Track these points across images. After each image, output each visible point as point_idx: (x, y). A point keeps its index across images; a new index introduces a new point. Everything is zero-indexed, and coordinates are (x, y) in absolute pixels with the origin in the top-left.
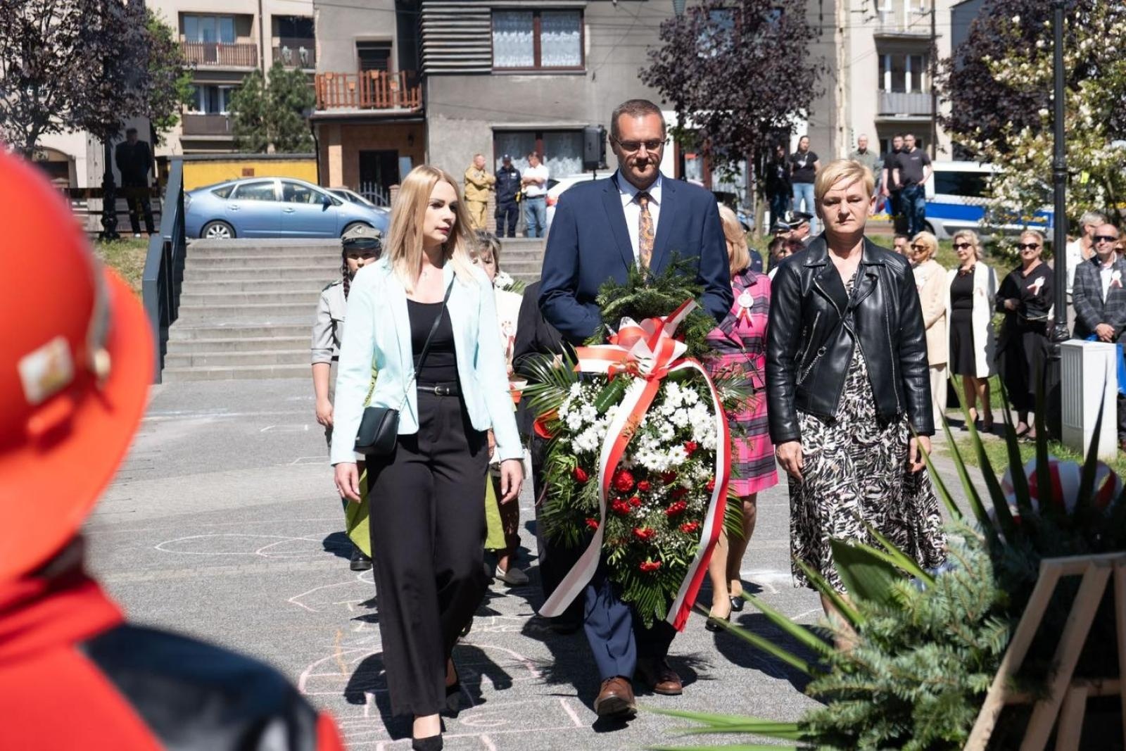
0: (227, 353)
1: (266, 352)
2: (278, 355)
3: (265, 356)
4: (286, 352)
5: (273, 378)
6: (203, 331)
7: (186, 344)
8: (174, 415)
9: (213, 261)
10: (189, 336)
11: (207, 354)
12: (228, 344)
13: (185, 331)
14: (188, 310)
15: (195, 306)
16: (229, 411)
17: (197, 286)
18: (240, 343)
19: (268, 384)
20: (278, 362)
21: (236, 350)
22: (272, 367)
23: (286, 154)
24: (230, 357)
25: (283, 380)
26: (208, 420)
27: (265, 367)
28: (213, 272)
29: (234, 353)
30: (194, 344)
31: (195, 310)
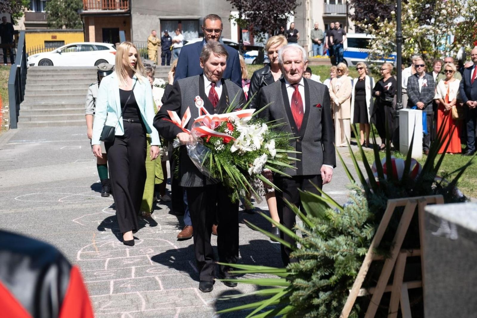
0: (45, 115)
1: (62, 115)
2: (68, 116)
3: (62, 116)
4: (72, 115)
5: (66, 126)
6: (35, 106)
7: (28, 112)
8: (22, 142)
9: (38, 76)
10: (29, 108)
11: (36, 116)
12: (46, 111)
13: (27, 106)
14: (28, 97)
15: (31, 95)
16: (46, 140)
17: (32, 86)
18: (51, 111)
19: (64, 128)
20: (68, 119)
21: (49, 114)
22: (65, 121)
23: (71, 29)
24: (47, 117)
25: (70, 127)
26: (38, 144)
27: (62, 121)
28: (39, 80)
29: (49, 115)
30: (31, 111)
31: (31, 97)
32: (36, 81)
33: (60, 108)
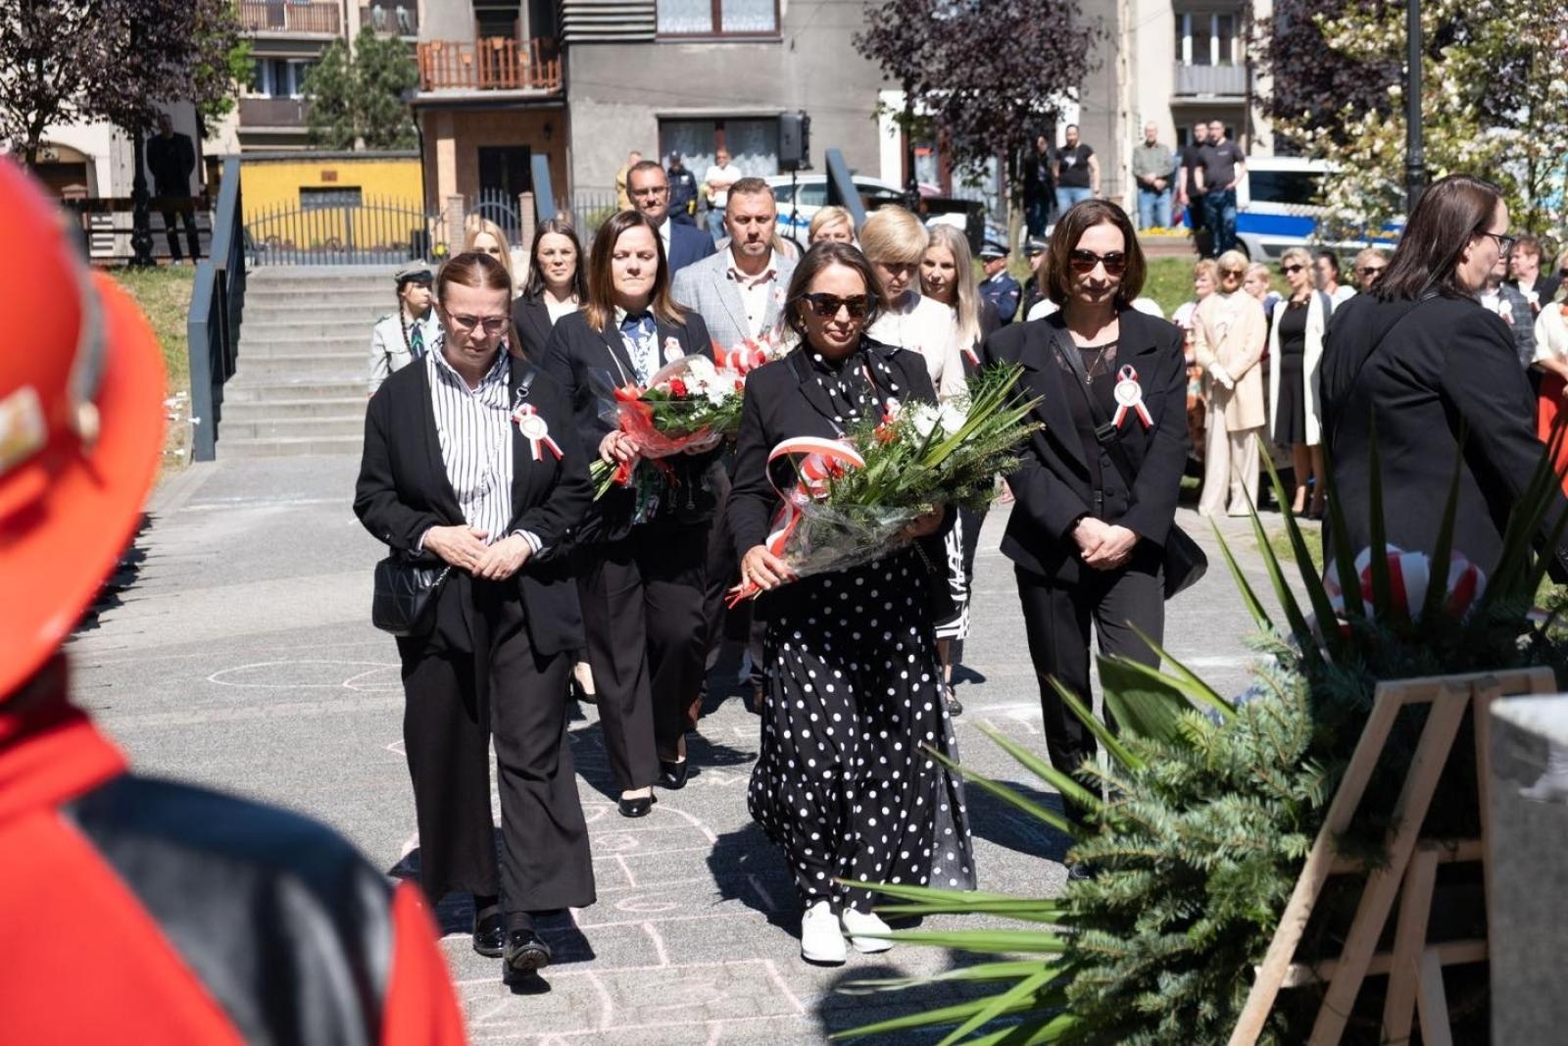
0: (302, 420)
1: (354, 417)
6: (270, 390)
7: (247, 408)
8: (232, 503)
9: (282, 296)
10: (251, 396)
11: (275, 421)
12: (303, 407)
13: (245, 390)
14: (249, 362)
15: (260, 357)
16: (307, 497)
17: (262, 329)
18: (320, 406)
21: (315, 415)
23: (380, 151)
24: (306, 425)
26: (279, 508)
28: (282, 311)
29: (314, 420)
30: (261, 407)
31: (259, 362)
33: (347, 396)
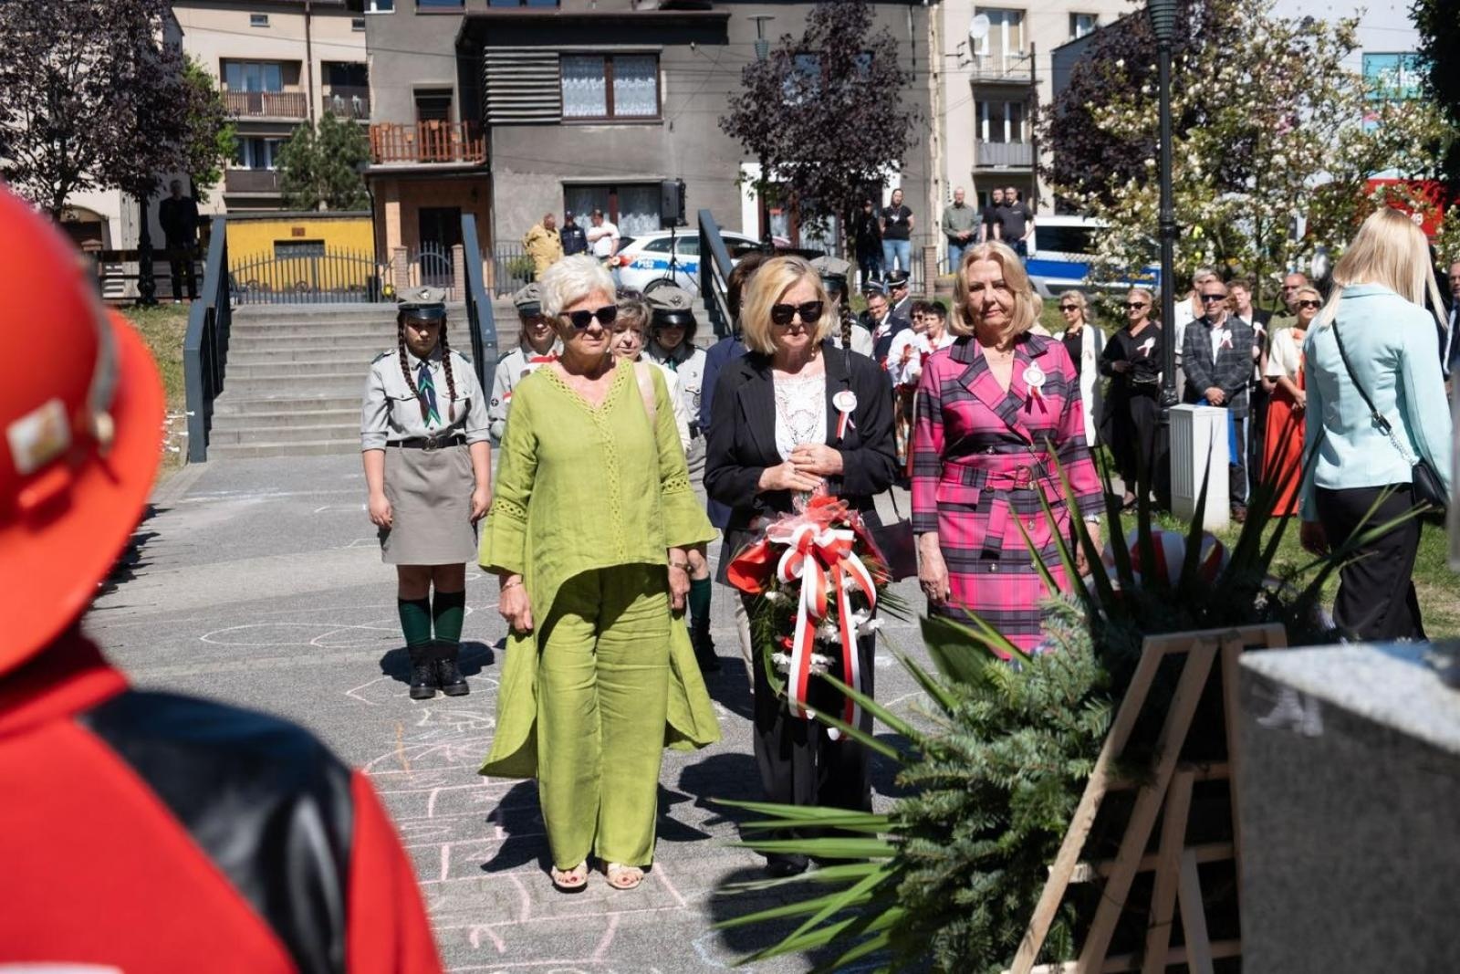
0: (277, 428)
1: (319, 426)
2: (333, 429)
3: (319, 431)
4: (341, 426)
5: (328, 453)
6: (251, 405)
7: (233, 419)
8: (220, 495)
9: (260, 329)
10: (236, 409)
11: (255, 429)
12: (278, 418)
13: (230, 405)
14: (234, 381)
15: (242, 378)
16: (280, 491)
17: (244, 355)
18: (291, 417)
19: (324, 461)
20: (333, 436)
21: (287, 425)
22: (327, 443)
23: (340, 212)
24: (280, 432)
25: (338, 457)
26: (258, 500)
27: (318, 443)
28: (261, 340)
29: (285, 428)
30: (243, 418)
31: (242, 382)
32: (252, 342)
33: (313, 409)
